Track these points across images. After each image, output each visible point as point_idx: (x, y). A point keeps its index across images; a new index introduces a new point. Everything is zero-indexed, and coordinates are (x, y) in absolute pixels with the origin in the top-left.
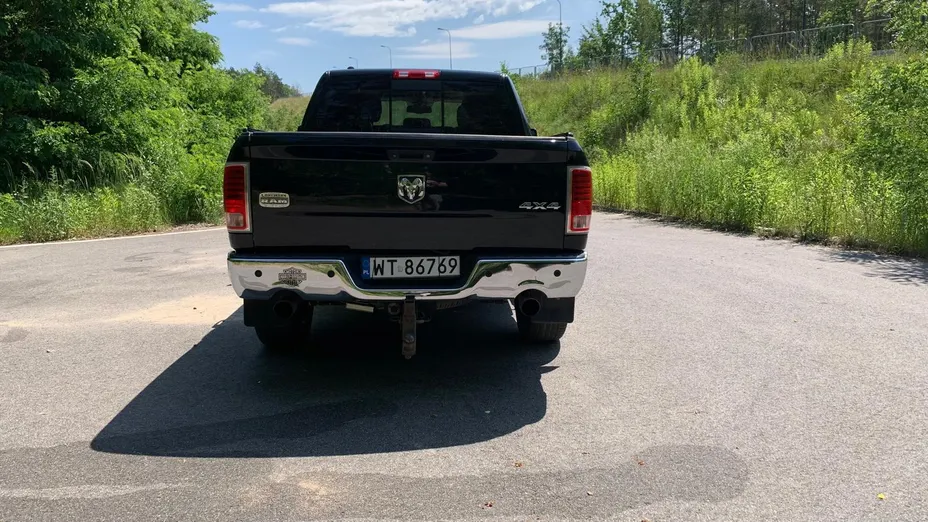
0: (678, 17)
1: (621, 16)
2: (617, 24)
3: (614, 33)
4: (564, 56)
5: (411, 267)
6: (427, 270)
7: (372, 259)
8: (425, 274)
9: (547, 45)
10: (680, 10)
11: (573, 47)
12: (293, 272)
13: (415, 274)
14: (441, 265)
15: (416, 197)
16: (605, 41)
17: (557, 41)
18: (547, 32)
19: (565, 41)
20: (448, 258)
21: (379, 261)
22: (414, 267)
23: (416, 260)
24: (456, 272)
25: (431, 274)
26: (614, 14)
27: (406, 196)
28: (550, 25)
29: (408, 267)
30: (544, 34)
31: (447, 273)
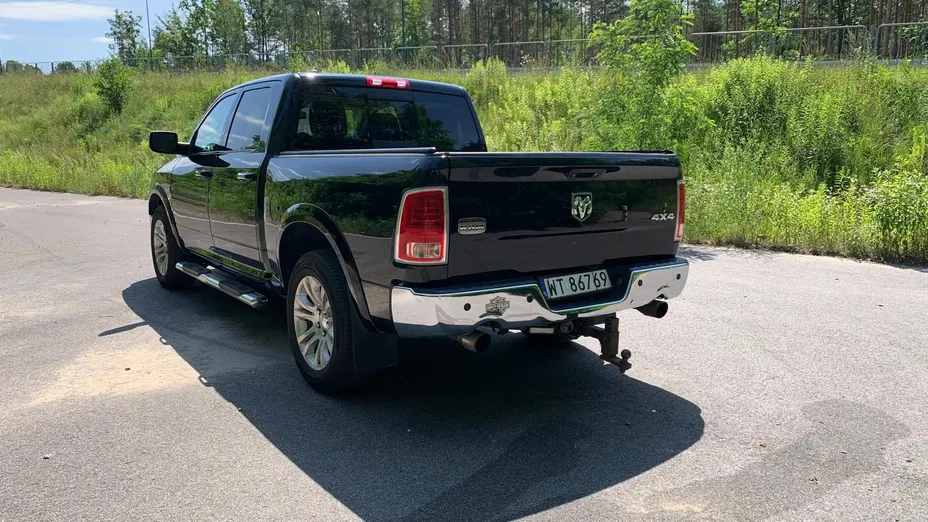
0: (261, 17)
1: (203, 12)
2: (198, 18)
3: (195, 28)
4: (138, 47)
5: (574, 284)
6: (586, 287)
7: (545, 280)
8: (586, 290)
9: (115, 33)
10: (263, 11)
11: (145, 38)
12: (498, 300)
13: (579, 291)
14: (595, 279)
15: (586, 214)
16: (184, 35)
17: (128, 30)
18: (114, 19)
19: (138, 31)
20: (598, 272)
21: (551, 280)
22: (577, 283)
23: (576, 277)
24: (608, 285)
25: (590, 290)
26: (193, 8)
27: (578, 215)
28: (117, 11)
29: (572, 284)
30: (110, 21)
31: (602, 287)
